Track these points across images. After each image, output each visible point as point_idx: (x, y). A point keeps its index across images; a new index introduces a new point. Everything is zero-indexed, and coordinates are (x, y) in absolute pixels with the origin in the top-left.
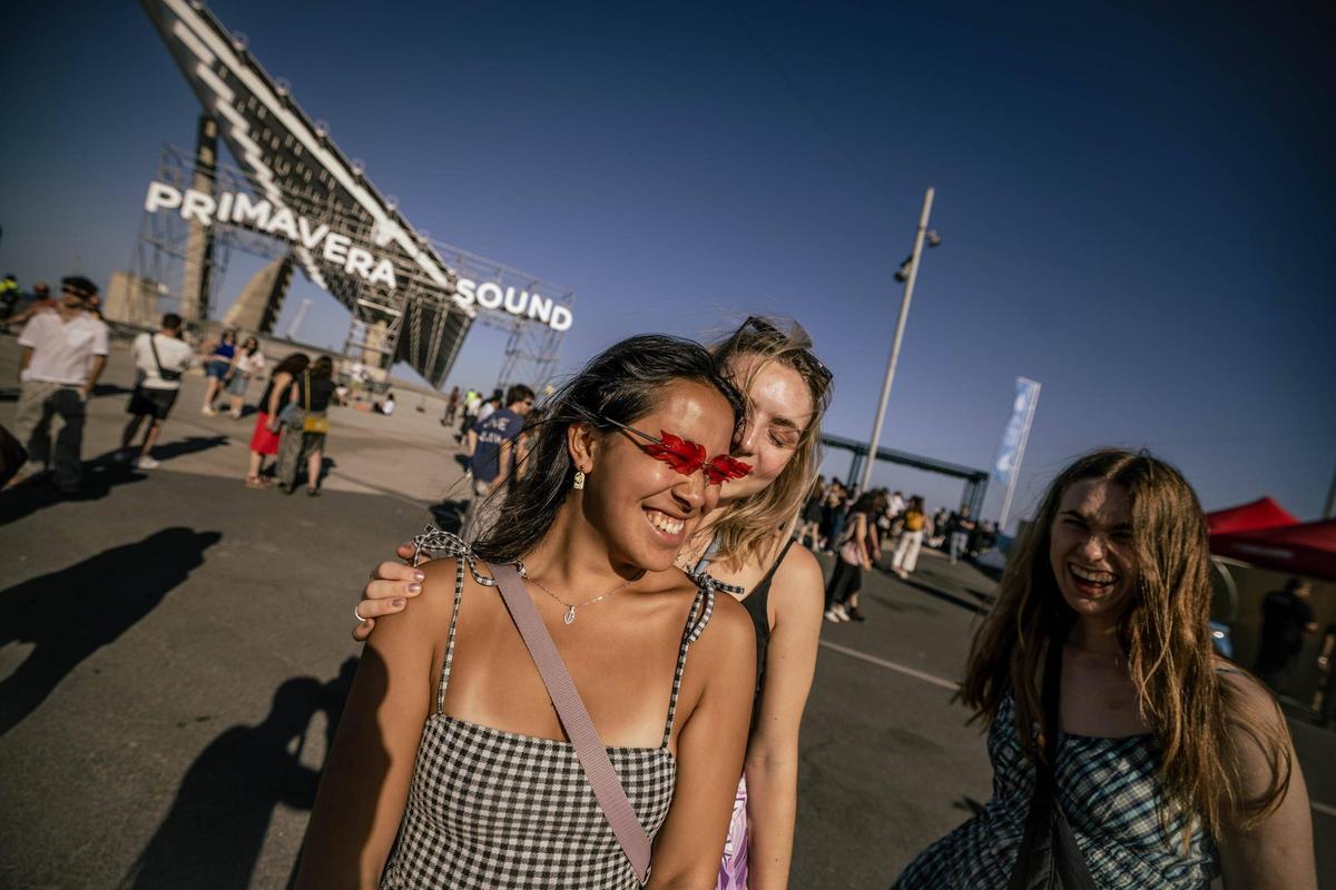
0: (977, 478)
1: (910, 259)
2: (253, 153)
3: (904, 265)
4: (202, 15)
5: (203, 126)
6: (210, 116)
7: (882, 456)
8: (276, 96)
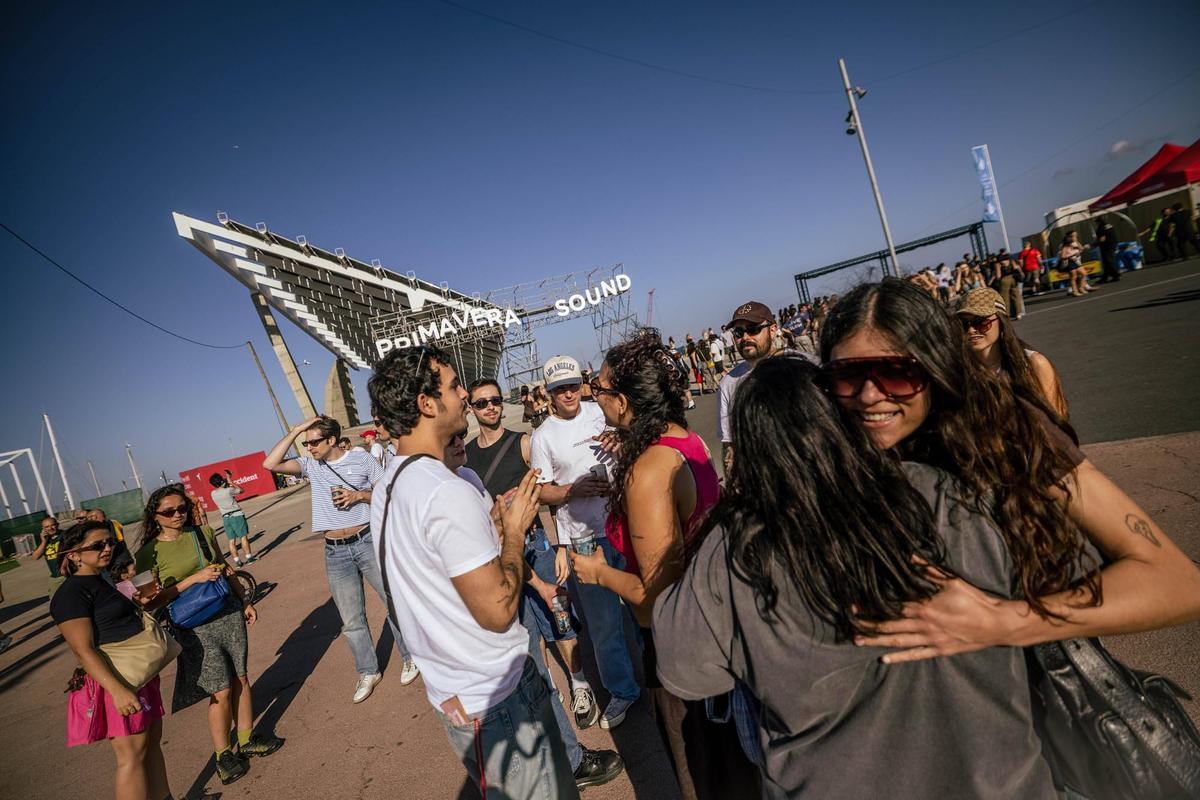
0: (974, 230)
1: (851, 113)
2: (289, 299)
3: (848, 120)
4: (231, 226)
5: (256, 301)
6: (257, 292)
7: (900, 250)
8: (300, 250)
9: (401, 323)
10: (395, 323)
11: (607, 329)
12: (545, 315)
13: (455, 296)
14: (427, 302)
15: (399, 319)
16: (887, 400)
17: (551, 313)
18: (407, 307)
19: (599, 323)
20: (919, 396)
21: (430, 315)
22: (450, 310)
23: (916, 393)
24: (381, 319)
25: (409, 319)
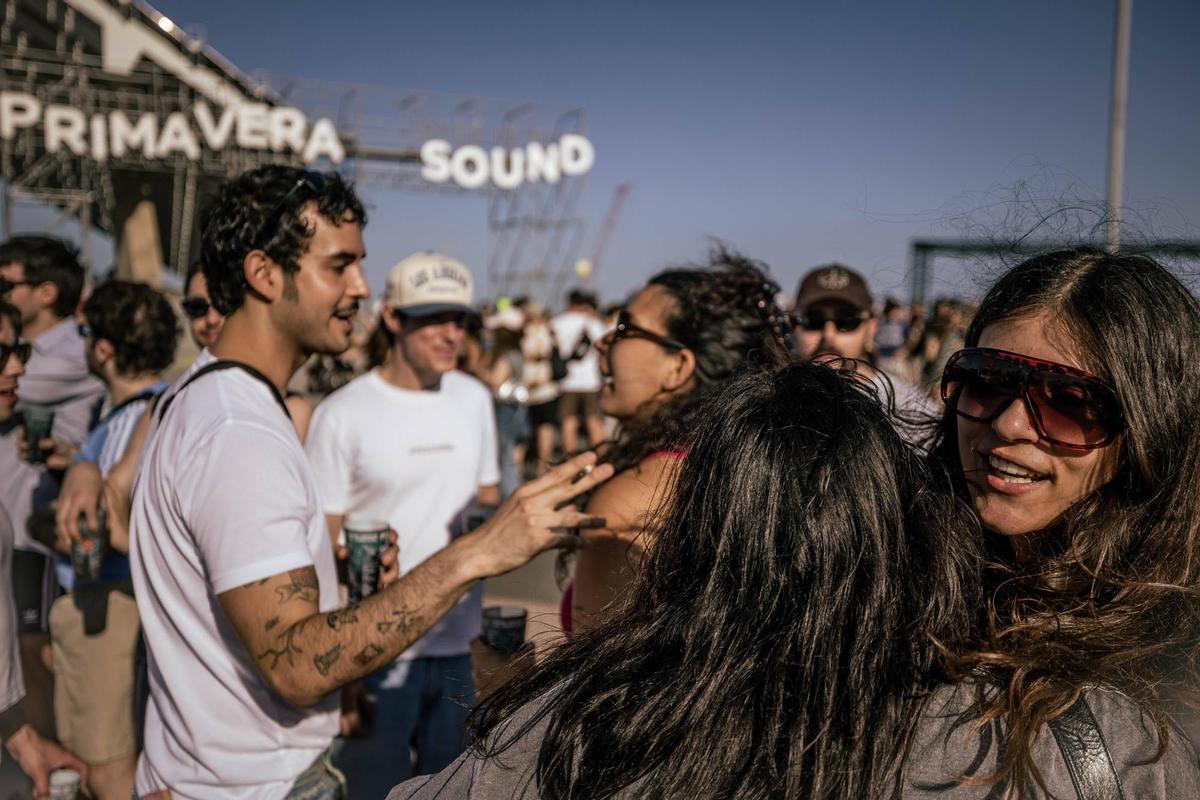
9: (75, 82)
10: (58, 78)
11: (514, 235)
12: (396, 168)
13: (212, 66)
14: (145, 59)
15: (69, 73)
16: (1038, 445)
17: (409, 168)
18: (94, 50)
19: (503, 216)
20: (1093, 456)
21: (146, 88)
22: (194, 94)
23: (1089, 448)
24: (26, 59)
25: (93, 82)
